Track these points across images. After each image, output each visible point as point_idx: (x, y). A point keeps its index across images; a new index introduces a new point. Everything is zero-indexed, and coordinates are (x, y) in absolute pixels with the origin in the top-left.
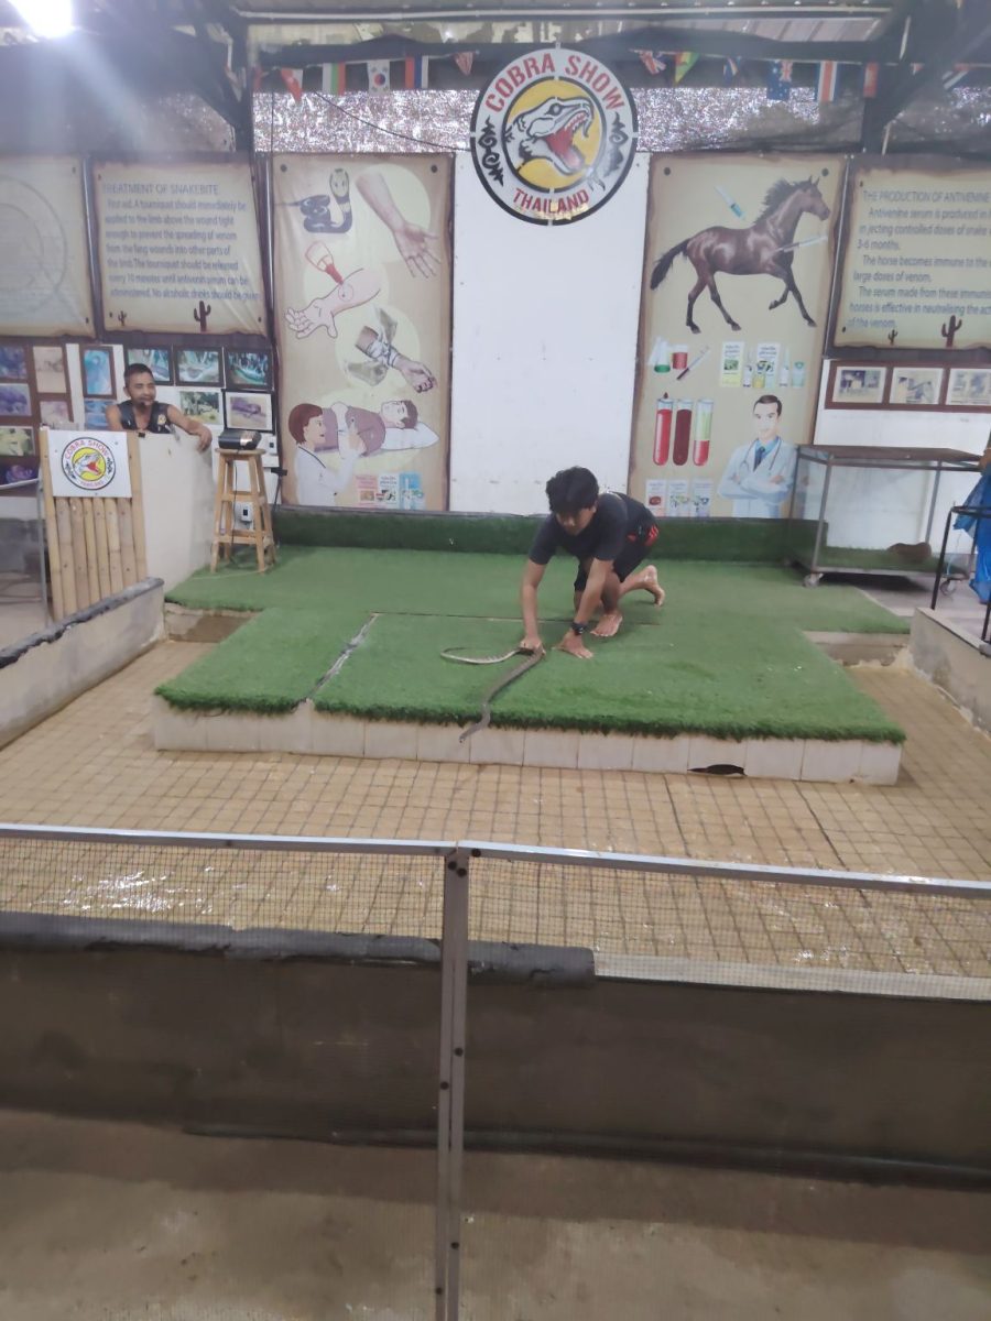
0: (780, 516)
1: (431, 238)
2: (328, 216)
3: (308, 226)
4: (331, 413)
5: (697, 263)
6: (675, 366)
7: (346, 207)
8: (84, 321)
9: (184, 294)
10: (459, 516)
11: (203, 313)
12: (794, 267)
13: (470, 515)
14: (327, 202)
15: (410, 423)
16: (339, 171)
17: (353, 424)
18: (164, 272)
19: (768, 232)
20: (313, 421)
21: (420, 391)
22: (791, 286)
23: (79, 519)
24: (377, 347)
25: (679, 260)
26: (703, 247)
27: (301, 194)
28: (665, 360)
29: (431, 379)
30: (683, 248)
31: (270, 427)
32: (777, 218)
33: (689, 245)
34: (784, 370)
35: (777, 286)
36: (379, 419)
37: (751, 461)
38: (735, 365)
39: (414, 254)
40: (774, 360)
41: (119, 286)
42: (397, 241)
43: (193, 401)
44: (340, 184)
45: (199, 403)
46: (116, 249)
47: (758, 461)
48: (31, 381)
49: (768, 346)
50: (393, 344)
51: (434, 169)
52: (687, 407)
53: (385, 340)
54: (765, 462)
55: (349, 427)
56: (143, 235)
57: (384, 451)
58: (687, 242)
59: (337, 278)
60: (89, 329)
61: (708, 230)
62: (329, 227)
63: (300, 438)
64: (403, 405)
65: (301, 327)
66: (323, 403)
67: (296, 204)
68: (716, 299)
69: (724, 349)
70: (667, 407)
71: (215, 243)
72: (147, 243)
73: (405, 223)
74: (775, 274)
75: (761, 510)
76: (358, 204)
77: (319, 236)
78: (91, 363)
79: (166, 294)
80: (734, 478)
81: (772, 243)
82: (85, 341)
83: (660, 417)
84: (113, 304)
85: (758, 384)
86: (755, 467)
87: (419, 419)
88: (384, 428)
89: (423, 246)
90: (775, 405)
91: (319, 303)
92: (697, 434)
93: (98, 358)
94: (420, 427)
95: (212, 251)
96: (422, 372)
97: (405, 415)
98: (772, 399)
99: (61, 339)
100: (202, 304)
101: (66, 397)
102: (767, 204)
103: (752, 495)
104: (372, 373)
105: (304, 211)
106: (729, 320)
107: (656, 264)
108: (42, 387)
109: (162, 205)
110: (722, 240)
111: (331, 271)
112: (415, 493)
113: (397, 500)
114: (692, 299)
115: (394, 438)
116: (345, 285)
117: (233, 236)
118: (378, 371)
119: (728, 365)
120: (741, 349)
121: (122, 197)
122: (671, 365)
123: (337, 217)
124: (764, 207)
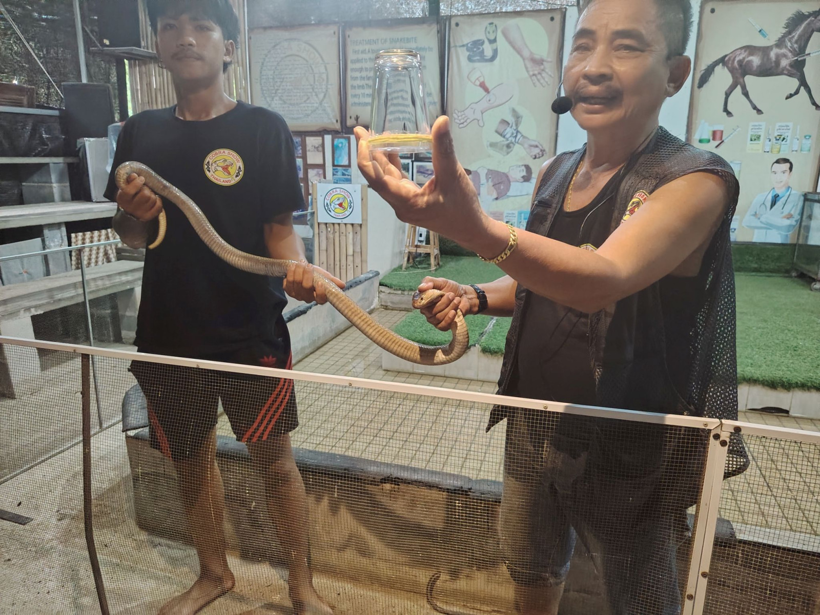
0: (789, 242)
1: (548, 62)
2: (483, 51)
3: (470, 59)
4: (477, 173)
5: (732, 71)
6: (714, 139)
7: (494, 46)
8: (335, 121)
12: (806, 70)
14: (483, 43)
15: (526, 179)
16: (492, 24)
17: (490, 180)
19: (786, 47)
21: (535, 158)
22: (803, 83)
23: (331, 236)
25: (719, 69)
26: (737, 59)
27: (467, 40)
28: (707, 135)
30: (722, 61)
32: (793, 37)
33: (726, 59)
34: (796, 141)
35: (795, 83)
36: (507, 176)
37: (769, 204)
38: (759, 137)
39: (536, 72)
40: (788, 134)
41: (356, 100)
42: (525, 65)
44: (491, 32)
46: (355, 79)
47: (773, 203)
48: (304, 157)
49: (784, 124)
50: (519, 129)
51: (552, 19)
53: (514, 127)
54: (779, 204)
55: (488, 181)
56: (372, 69)
57: (509, 196)
58: (726, 56)
59: (487, 90)
60: (338, 126)
61: (741, 48)
62: (483, 59)
64: (523, 168)
65: (462, 121)
66: (473, 168)
67: (463, 46)
68: (746, 94)
69: (751, 127)
73: (531, 53)
74: (790, 75)
75: (775, 237)
76: (501, 43)
77: (477, 65)
78: (338, 146)
80: (755, 215)
81: (790, 54)
82: (335, 133)
84: (352, 112)
85: (775, 150)
86: (772, 207)
87: (534, 176)
88: (510, 182)
89: (542, 67)
90: (788, 165)
91: (473, 106)
93: (342, 143)
94: (533, 181)
96: (537, 146)
97: (524, 173)
98: (786, 161)
99: (321, 133)
101: (323, 166)
102: (786, 28)
103: (769, 226)
104: (505, 148)
105: (468, 50)
106: (755, 108)
107: (702, 72)
108: (310, 161)
110: (751, 54)
111: (483, 86)
114: (728, 95)
115: (517, 188)
116: (491, 93)
117: (424, 67)
118: (508, 146)
119: (753, 138)
120: (763, 127)
121: (361, 48)
122: (711, 138)
123: (488, 53)
124: (784, 31)
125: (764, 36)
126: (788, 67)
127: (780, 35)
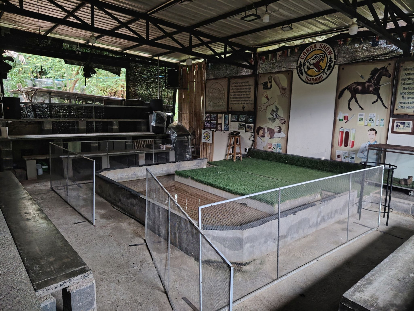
1: (287, 89)
2: (267, 85)
3: (264, 88)
4: (264, 129)
5: (351, 92)
6: (345, 119)
8: (225, 109)
9: (241, 104)
10: (289, 155)
11: (244, 107)
13: (291, 155)
15: (280, 131)
17: (268, 131)
18: (239, 99)
19: (371, 82)
20: (261, 130)
21: (282, 124)
22: (379, 97)
23: (204, 146)
24: (275, 114)
27: (263, 82)
28: (342, 118)
29: (285, 121)
30: (348, 88)
31: (253, 131)
32: (374, 78)
33: (349, 87)
34: (377, 121)
35: (375, 97)
36: (274, 130)
37: (367, 148)
38: (362, 119)
39: (283, 93)
40: (374, 118)
41: (232, 102)
42: (280, 90)
43: (241, 125)
45: (242, 126)
46: (232, 95)
48: (217, 121)
49: (372, 114)
50: (278, 113)
51: (289, 74)
52: (348, 131)
53: (276, 113)
56: (236, 92)
57: (274, 138)
58: (349, 86)
59: (268, 99)
61: (354, 83)
63: (258, 135)
64: (279, 127)
65: (261, 110)
66: (263, 127)
67: (262, 84)
68: (356, 101)
69: (359, 115)
70: (342, 130)
71: (247, 93)
72: (237, 94)
73: (282, 86)
74: (374, 94)
79: (238, 104)
80: (362, 152)
81: (373, 85)
83: (340, 133)
84: (230, 106)
85: (369, 125)
87: (282, 131)
88: (274, 132)
89: (285, 91)
90: (375, 131)
91: (264, 105)
92: (351, 139)
94: (282, 132)
95: (247, 95)
96: (283, 120)
97: (279, 130)
98: (374, 130)
100: (244, 105)
105: (263, 85)
106: (360, 107)
107: (340, 91)
108: (218, 122)
109: (240, 86)
110: (358, 85)
111: (267, 98)
112: (280, 148)
113: (276, 150)
114: (350, 101)
115: (276, 135)
116: (269, 101)
117: (250, 91)
118: (274, 119)
119: (360, 119)
120: (364, 115)
121: (234, 85)
122: (344, 119)
123: (269, 86)
124: (370, 76)
125: (363, 78)
126: (373, 91)
127: (369, 78)
